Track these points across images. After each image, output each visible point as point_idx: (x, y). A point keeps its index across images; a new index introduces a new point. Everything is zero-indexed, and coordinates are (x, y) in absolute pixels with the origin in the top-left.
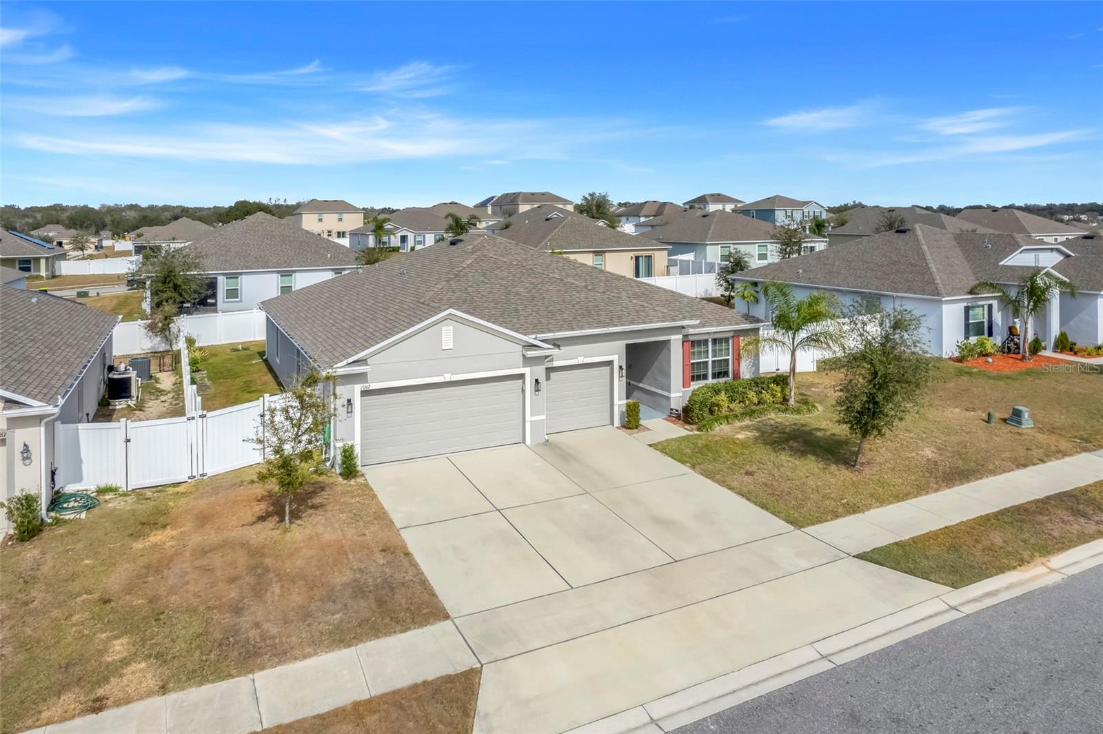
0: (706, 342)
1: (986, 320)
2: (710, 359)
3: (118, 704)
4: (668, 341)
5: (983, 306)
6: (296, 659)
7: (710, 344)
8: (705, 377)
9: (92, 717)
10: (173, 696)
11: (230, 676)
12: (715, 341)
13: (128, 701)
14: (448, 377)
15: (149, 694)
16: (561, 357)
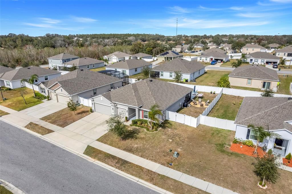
2: (148, 115)
8: (147, 118)
14: (102, 104)
16: (119, 106)
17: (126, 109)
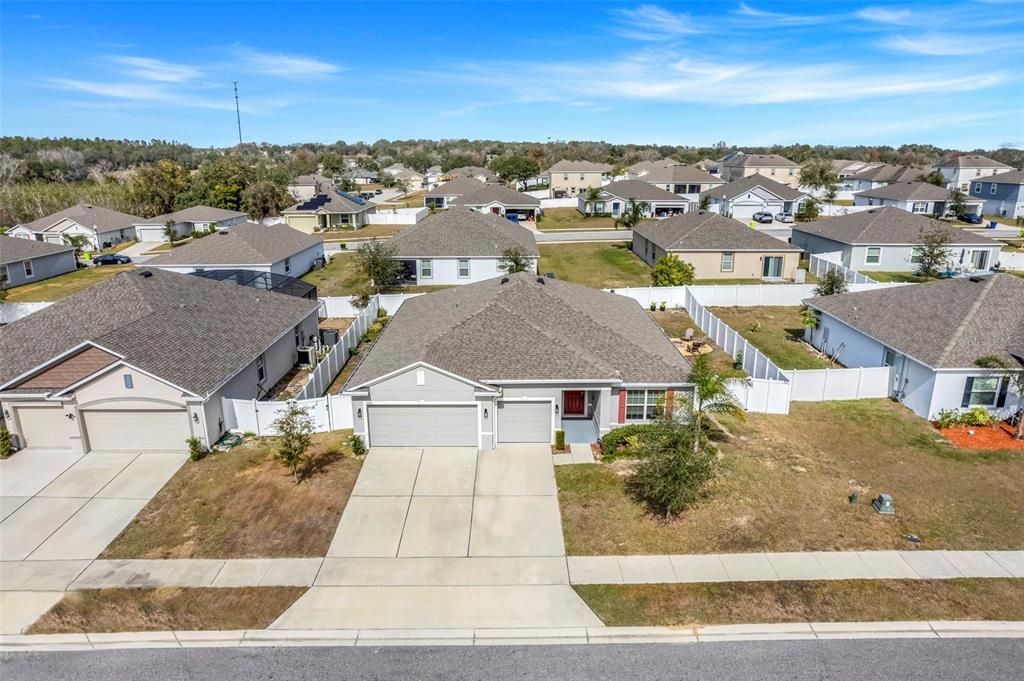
0: (642, 392)
1: (997, 392)
2: (646, 405)
3: (173, 558)
4: (599, 391)
5: (998, 378)
6: (247, 557)
7: (646, 393)
8: (641, 417)
9: (163, 560)
10: (194, 560)
11: (218, 558)
12: (650, 392)
13: (177, 557)
14: (422, 402)
15: (186, 557)
16: (509, 395)
17: (553, 399)
